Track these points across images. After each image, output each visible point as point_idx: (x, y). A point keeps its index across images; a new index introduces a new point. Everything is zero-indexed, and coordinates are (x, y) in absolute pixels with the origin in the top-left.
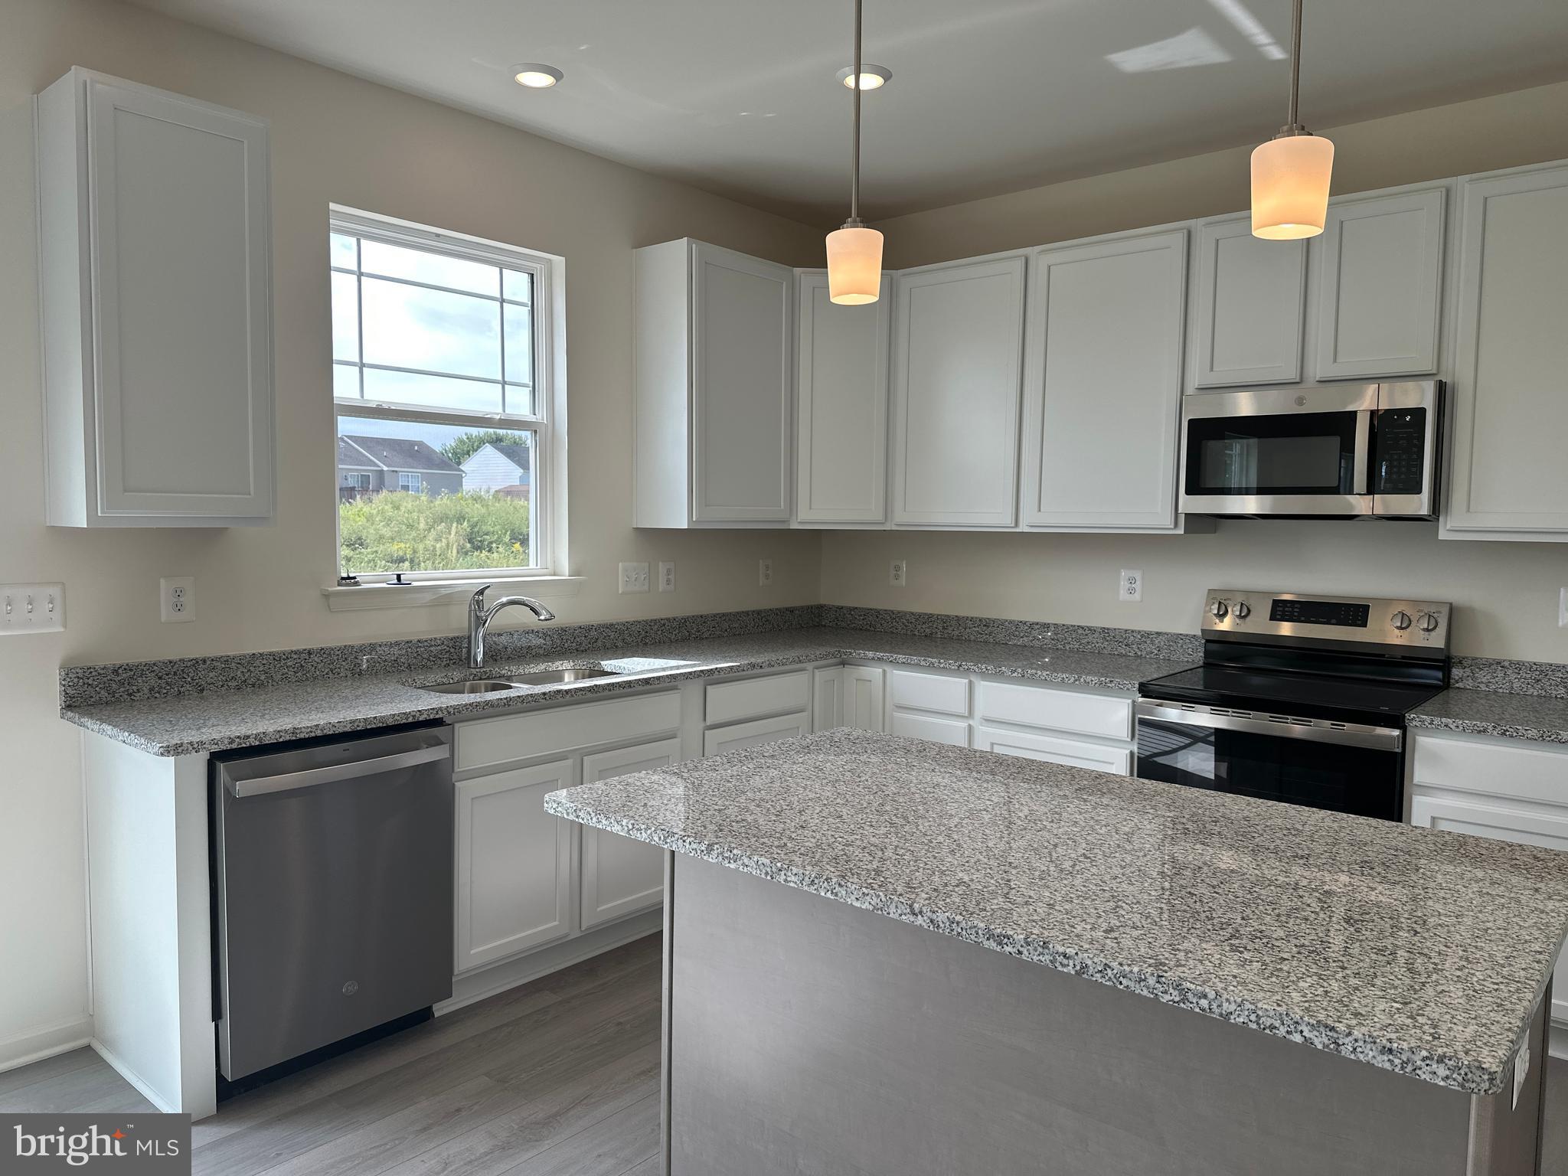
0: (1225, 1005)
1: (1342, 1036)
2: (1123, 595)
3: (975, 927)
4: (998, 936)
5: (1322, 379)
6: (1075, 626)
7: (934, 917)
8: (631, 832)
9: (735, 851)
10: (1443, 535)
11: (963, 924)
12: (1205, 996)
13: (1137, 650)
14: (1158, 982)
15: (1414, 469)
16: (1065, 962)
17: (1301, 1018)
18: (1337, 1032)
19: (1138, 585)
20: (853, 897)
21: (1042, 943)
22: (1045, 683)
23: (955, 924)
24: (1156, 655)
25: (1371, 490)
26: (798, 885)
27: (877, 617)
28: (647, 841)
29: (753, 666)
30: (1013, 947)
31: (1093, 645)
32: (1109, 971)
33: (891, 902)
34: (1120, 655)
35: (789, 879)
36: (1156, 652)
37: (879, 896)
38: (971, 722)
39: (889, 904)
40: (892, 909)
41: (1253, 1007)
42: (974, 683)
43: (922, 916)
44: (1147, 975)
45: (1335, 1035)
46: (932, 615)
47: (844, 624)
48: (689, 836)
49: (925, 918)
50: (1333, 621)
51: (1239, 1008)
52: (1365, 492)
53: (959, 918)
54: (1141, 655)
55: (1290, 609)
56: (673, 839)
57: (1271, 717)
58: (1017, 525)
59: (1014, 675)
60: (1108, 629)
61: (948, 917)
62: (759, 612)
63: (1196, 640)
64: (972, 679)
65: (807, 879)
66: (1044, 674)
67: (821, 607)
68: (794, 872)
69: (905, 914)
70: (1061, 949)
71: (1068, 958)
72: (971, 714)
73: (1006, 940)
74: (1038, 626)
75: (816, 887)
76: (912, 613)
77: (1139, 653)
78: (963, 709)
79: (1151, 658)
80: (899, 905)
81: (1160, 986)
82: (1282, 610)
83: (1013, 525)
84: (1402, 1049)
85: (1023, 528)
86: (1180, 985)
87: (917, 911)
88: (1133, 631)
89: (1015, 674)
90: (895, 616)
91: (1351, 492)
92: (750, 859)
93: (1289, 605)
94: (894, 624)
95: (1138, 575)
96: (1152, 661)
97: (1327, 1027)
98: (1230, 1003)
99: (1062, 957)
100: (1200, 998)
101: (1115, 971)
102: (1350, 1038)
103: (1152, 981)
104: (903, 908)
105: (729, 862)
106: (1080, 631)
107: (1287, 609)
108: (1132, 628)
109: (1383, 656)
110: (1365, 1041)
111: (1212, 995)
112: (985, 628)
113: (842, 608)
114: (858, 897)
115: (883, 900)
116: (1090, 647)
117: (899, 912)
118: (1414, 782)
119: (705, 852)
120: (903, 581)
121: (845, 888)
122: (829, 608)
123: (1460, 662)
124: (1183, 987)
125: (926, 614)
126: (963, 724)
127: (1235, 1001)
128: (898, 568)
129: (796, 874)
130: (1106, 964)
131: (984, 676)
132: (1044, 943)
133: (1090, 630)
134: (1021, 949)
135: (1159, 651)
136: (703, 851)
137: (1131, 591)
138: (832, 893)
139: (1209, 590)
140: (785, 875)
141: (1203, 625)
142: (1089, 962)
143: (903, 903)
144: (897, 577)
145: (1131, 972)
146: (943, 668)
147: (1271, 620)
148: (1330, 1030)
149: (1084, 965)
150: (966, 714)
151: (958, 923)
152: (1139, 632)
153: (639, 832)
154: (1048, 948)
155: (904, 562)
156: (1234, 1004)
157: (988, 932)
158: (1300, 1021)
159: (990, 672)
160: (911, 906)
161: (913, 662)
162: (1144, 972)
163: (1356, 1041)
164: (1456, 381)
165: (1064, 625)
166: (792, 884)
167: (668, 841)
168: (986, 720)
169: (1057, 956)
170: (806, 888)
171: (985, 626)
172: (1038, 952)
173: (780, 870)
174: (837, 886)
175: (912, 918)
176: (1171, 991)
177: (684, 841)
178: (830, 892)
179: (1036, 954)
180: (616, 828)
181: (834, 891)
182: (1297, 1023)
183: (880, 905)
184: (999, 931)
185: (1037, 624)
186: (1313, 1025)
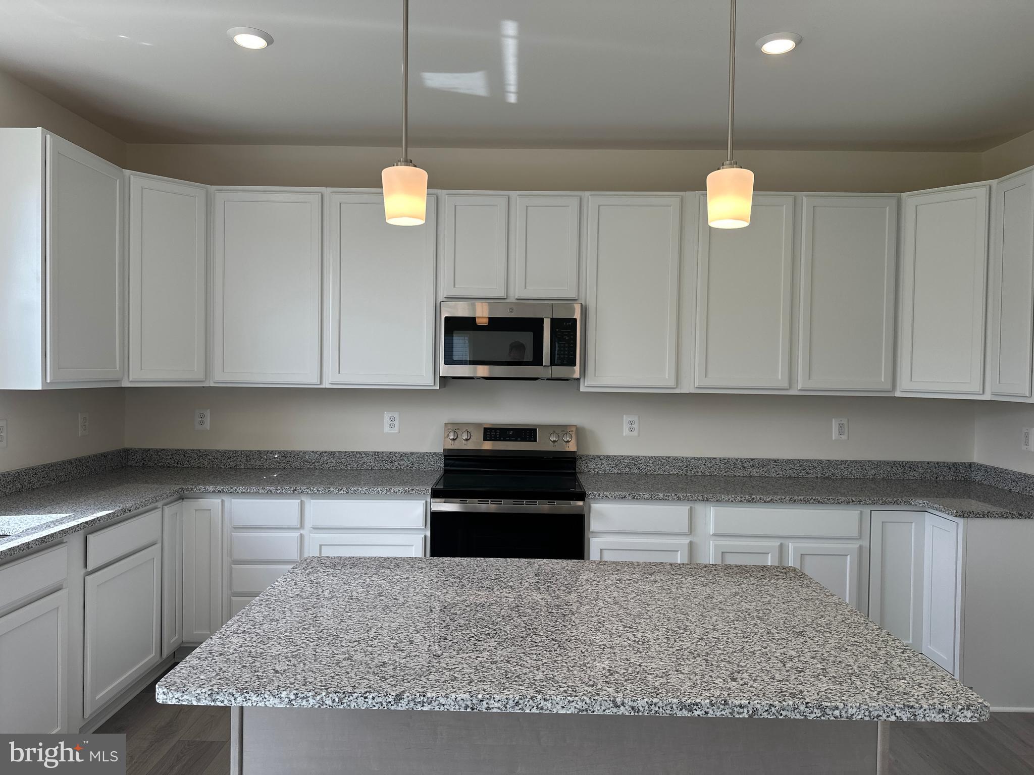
0: (850, 710)
1: (917, 710)
2: (387, 429)
3: (670, 703)
4: (689, 706)
5: (519, 298)
6: (354, 452)
7: (635, 704)
8: (293, 702)
9: (429, 695)
10: (582, 389)
11: (660, 704)
12: (837, 708)
13: (398, 465)
14: (807, 707)
15: (572, 353)
16: (741, 710)
17: (895, 706)
18: (914, 708)
19: (396, 423)
20: (559, 707)
21: (723, 702)
22: (365, 496)
23: (653, 706)
24: (411, 467)
25: (552, 363)
26: (501, 710)
27: (185, 456)
28: (316, 707)
29: (124, 511)
30: (701, 710)
31: (368, 464)
32: (773, 709)
33: (596, 702)
34: (387, 469)
35: (491, 706)
36: (411, 465)
37: (584, 700)
38: (302, 532)
39: (593, 704)
40: (597, 707)
41: (867, 707)
42: (304, 502)
43: (624, 707)
44: (799, 704)
45: (914, 710)
46: (236, 452)
47: (150, 464)
48: (370, 692)
49: (627, 707)
50: (519, 439)
51: (858, 710)
52: (549, 365)
53: (655, 700)
54: (401, 468)
55: (494, 433)
56: (351, 698)
57: (514, 502)
58: (321, 383)
59: (340, 492)
60: (378, 453)
61: (647, 702)
62: (79, 460)
63: (436, 456)
64: (303, 499)
65: (511, 702)
66: (364, 490)
67: (127, 450)
68: (497, 699)
69: (609, 709)
70: (737, 703)
71: (743, 708)
72: (302, 526)
73: (695, 707)
74: (327, 454)
75: (520, 706)
76: (218, 451)
77: (399, 467)
78: (295, 522)
79: (407, 470)
80: (603, 703)
81: (808, 709)
82: (491, 433)
83: (319, 383)
84: (949, 708)
85: (326, 385)
86: (821, 705)
87: (619, 703)
88: (395, 453)
89: (342, 492)
90: (201, 454)
91: (541, 365)
92: (447, 698)
93: (493, 431)
94: (201, 460)
95: (396, 415)
96: (408, 472)
97: (909, 707)
98: (853, 709)
99: (738, 708)
100: (834, 710)
101: (777, 708)
102: (922, 710)
103: (802, 708)
104: (606, 704)
105: (423, 706)
106: (358, 455)
107: (492, 433)
108: (395, 451)
109: (543, 458)
110: (930, 709)
111: (841, 706)
112: (283, 458)
113: (149, 450)
114: (563, 706)
115: (587, 702)
116: (365, 466)
117: (603, 708)
118: (591, 531)
119: (392, 703)
120: (207, 425)
121: (550, 701)
122: (135, 451)
123: (581, 458)
124: (822, 706)
125: (230, 451)
126: (296, 534)
127: (856, 706)
128: (202, 416)
129: (499, 701)
130: (770, 704)
131: (314, 495)
132: (725, 702)
133: (365, 454)
134: (707, 710)
135: (412, 464)
136: (390, 702)
137: (392, 426)
138: (538, 708)
139: (445, 423)
140: (487, 703)
141: (444, 446)
142: (759, 706)
143: (606, 701)
144: (202, 423)
145: (788, 705)
146: (280, 493)
147: (484, 440)
148: (911, 708)
149: (755, 709)
150: (299, 526)
151: (655, 704)
152: (399, 453)
153: (304, 700)
154: (728, 704)
155: (208, 411)
156: (855, 708)
157: (681, 705)
158: (894, 708)
159: (321, 492)
160: (614, 701)
161: (252, 491)
162: (796, 703)
163: (925, 710)
164: (587, 304)
165: (346, 452)
166: (495, 710)
167: (344, 701)
168: (313, 528)
169: (735, 708)
170: (511, 710)
171: (283, 456)
172: (721, 709)
173: (482, 701)
174: (542, 702)
175: (615, 710)
176: (816, 710)
177: (366, 698)
178: (535, 708)
179: (719, 710)
180: (272, 702)
181: (539, 706)
182: (893, 709)
183: (585, 707)
184: (689, 701)
185: (326, 452)
186: (901, 708)
